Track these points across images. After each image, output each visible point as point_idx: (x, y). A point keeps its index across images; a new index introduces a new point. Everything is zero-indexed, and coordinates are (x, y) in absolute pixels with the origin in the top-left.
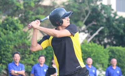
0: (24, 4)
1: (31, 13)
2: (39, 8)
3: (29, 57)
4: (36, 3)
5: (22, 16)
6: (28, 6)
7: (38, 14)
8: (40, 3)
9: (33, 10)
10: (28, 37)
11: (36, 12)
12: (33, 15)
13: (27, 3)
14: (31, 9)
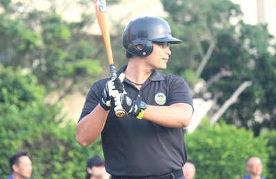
0: (44, 33)
1: (63, 55)
2: (83, 43)
3: (64, 170)
4: (75, 30)
5: (40, 65)
6: (54, 37)
7: (80, 56)
8: (85, 29)
9: (69, 48)
10: (57, 118)
11: (75, 52)
12: (68, 60)
13: (52, 31)
14: (63, 45)
